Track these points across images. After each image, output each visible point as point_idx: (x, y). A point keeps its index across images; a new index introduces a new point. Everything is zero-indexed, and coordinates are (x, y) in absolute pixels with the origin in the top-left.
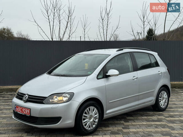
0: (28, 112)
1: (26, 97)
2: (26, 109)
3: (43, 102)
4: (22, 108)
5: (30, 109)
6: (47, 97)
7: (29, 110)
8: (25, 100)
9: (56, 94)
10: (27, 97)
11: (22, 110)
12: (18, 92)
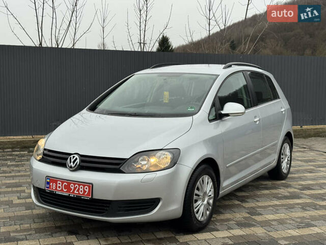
0: (87, 190)
1: (76, 159)
2: (79, 185)
3: (121, 169)
4: (69, 184)
5: (91, 186)
6: (128, 159)
7: (89, 187)
8: (73, 166)
9: (144, 153)
10: (78, 160)
11: (68, 187)
12: (45, 149)
